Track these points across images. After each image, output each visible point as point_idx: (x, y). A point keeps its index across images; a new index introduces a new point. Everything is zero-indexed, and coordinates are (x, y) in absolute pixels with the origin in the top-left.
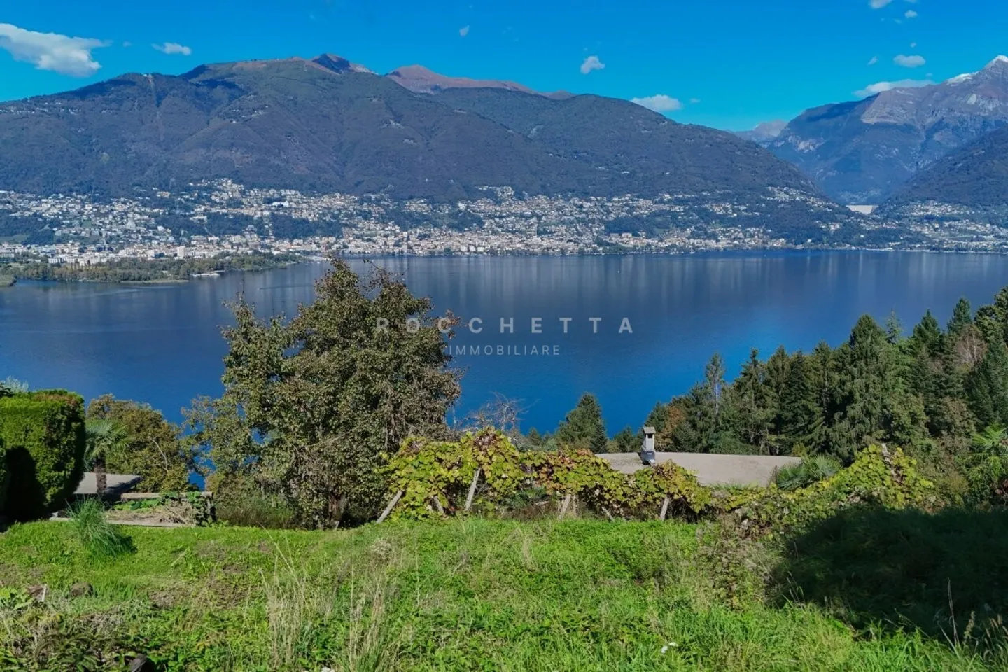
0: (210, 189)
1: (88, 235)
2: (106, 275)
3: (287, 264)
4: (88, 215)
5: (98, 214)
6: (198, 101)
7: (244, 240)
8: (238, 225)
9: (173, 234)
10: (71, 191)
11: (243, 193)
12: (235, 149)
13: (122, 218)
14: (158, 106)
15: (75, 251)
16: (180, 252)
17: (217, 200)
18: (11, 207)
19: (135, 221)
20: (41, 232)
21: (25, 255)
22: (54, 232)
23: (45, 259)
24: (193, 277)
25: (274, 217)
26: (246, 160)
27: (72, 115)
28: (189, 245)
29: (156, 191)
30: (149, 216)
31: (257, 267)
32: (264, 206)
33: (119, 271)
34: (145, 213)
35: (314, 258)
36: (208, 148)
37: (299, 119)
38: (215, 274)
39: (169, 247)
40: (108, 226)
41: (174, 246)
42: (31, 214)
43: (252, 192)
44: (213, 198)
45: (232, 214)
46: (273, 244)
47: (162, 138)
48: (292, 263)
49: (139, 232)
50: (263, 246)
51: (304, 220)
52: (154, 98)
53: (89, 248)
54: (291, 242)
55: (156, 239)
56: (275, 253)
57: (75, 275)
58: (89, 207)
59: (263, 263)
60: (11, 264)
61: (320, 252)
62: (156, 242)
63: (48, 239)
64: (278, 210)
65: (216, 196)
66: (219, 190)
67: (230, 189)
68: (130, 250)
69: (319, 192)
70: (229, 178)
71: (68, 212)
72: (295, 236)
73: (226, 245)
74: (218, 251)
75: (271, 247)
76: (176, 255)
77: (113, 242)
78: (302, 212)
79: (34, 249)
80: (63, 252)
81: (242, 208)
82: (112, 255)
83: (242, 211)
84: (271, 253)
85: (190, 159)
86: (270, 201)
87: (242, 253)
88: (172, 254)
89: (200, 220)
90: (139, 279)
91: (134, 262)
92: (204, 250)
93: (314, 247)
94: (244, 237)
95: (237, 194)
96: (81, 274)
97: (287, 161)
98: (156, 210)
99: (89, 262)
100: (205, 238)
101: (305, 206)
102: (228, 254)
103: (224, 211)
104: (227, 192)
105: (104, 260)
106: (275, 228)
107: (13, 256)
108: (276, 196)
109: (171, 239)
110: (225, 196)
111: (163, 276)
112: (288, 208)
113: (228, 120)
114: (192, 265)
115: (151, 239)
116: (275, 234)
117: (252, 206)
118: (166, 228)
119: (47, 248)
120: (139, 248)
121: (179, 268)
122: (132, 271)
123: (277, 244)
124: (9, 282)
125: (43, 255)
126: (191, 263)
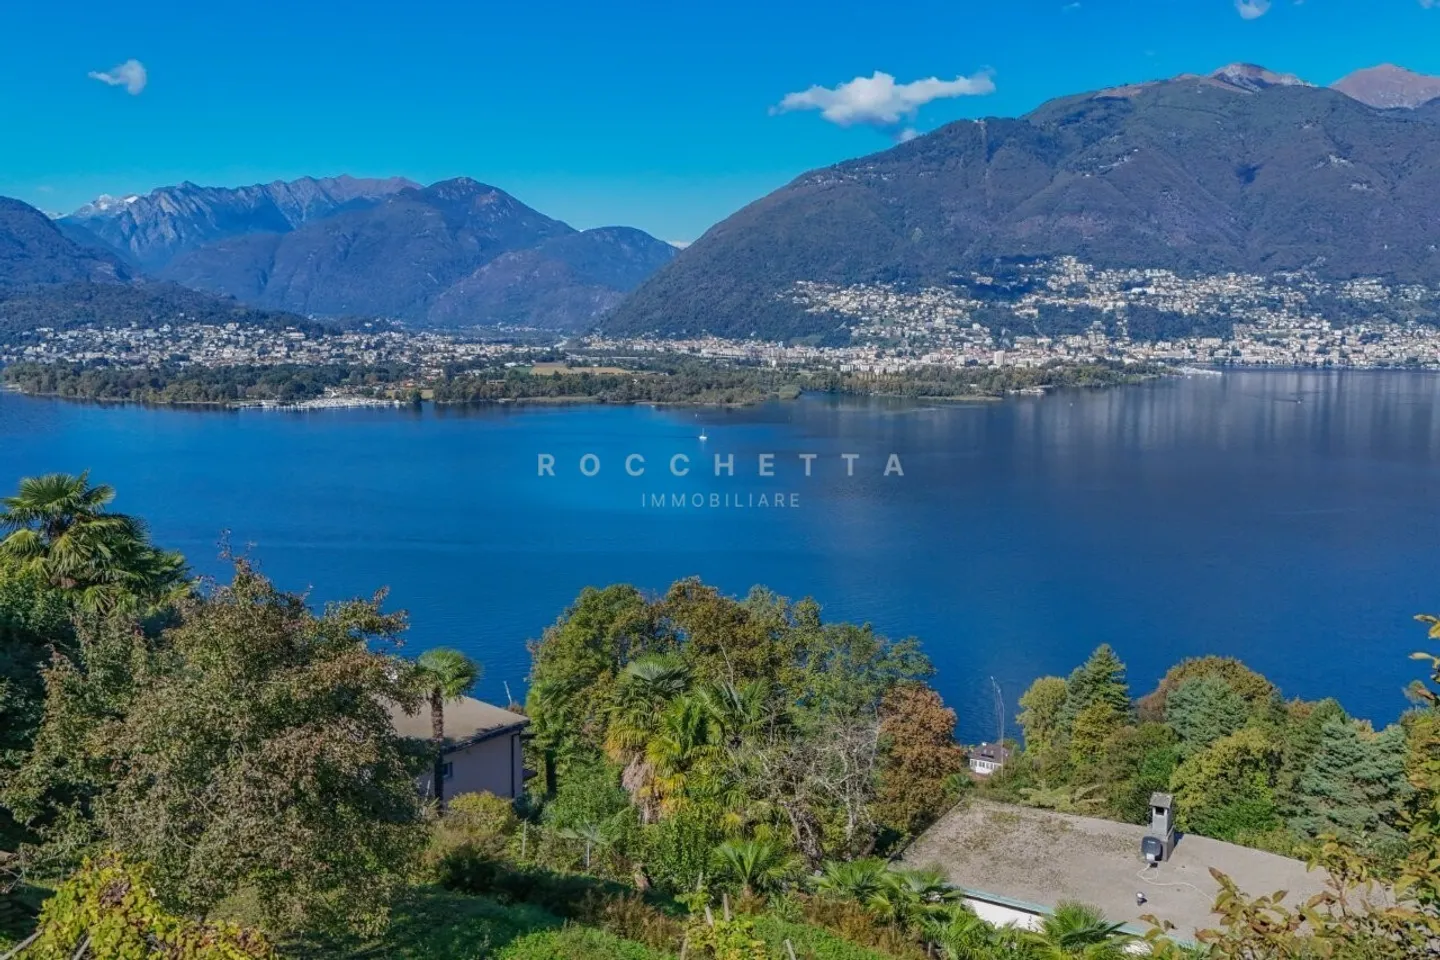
0: (1046, 272)
1: (888, 336)
2: (901, 387)
3: (1143, 377)
4: (892, 309)
5: (903, 309)
6: (1040, 150)
7: (1086, 343)
8: (1079, 321)
9: (991, 334)
10: (874, 279)
11: (1091, 275)
12: (1084, 213)
13: (930, 314)
14: (988, 161)
15: (872, 356)
16: (998, 358)
17: (1054, 287)
18: (807, 300)
19: (945, 317)
20: (835, 330)
21: (817, 360)
22: (851, 331)
23: (837, 366)
24: (1009, 394)
25: (1132, 310)
26: (1099, 229)
27: (885, 182)
28: (1009, 349)
29: (976, 277)
30: (964, 311)
31: (1097, 381)
32: (1118, 294)
33: (917, 383)
34: (960, 307)
35: (1185, 370)
36: (1049, 215)
37: (1183, 166)
38: (1039, 391)
39: (985, 352)
40: (913, 324)
41: (991, 350)
42: (828, 309)
43: (1104, 274)
44: (1049, 283)
45: (1072, 306)
46: (1126, 349)
47: (989, 203)
48: (1151, 376)
49: (948, 331)
50: (1111, 352)
51: (1175, 314)
52: (984, 151)
53: (887, 352)
54: (1153, 346)
55: (968, 341)
56: (1127, 361)
57: (866, 385)
58: (892, 299)
59: (1107, 376)
60: (801, 371)
61: (1195, 360)
62: (969, 345)
63: (842, 340)
64: (1138, 300)
65: (1053, 281)
66: (1058, 273)
67: (1073, 269)
68: (936, 356)
69: (1203, 271)
70: (1074, 255)
71: (869, 306)
72: (1161, 337)
73: (1060, 348)
74: (1048, 359)
75: (1124, 352)
76: (991, 363)
77: (917, 344)
78: (1173, 301)
79: (828, 352)
80: (858, 357)
81: (1088, 298)
82: (914, 362)
83: (1087, 302)
84: (1121, 362)
85: (1023, 230)
86: (1127, 286)
87: (1081, 361)
88: (986, 361)
89: (1029, 315)
90: (940, 395)
91: (939, 373)
92: (1029, 356)
93: (1187, 351)
94: (1087, 338)
95: (1083, 278)
96: (874, 386)
97: (1159, 228)
98: (974, 302)
99: (885, 371)
100: (1033, 340)
101: (1179, 292)
102: (1061, 362)
103: (1062, 302)
104: (1069, 276)
105: (902, 369)
106: (1132, 324)
107: (803, 361)
108: (1139, 279)
109: (989, 341)
110: (1065, 281)
111: (970, 392)
112: (1154, 296)
113: (1079, 174)
114: (1009, 377)
115: (962, 341)
116: (1130, 334)
117: (1102, 294)
118: (983, 326)
119: (840, 352)
120: (948, 352)
121: (992, 381)
122: (933, 383)
123: (1132, 350)
124: (794, 393)
125: (835, 360)
126: (1009, 375)
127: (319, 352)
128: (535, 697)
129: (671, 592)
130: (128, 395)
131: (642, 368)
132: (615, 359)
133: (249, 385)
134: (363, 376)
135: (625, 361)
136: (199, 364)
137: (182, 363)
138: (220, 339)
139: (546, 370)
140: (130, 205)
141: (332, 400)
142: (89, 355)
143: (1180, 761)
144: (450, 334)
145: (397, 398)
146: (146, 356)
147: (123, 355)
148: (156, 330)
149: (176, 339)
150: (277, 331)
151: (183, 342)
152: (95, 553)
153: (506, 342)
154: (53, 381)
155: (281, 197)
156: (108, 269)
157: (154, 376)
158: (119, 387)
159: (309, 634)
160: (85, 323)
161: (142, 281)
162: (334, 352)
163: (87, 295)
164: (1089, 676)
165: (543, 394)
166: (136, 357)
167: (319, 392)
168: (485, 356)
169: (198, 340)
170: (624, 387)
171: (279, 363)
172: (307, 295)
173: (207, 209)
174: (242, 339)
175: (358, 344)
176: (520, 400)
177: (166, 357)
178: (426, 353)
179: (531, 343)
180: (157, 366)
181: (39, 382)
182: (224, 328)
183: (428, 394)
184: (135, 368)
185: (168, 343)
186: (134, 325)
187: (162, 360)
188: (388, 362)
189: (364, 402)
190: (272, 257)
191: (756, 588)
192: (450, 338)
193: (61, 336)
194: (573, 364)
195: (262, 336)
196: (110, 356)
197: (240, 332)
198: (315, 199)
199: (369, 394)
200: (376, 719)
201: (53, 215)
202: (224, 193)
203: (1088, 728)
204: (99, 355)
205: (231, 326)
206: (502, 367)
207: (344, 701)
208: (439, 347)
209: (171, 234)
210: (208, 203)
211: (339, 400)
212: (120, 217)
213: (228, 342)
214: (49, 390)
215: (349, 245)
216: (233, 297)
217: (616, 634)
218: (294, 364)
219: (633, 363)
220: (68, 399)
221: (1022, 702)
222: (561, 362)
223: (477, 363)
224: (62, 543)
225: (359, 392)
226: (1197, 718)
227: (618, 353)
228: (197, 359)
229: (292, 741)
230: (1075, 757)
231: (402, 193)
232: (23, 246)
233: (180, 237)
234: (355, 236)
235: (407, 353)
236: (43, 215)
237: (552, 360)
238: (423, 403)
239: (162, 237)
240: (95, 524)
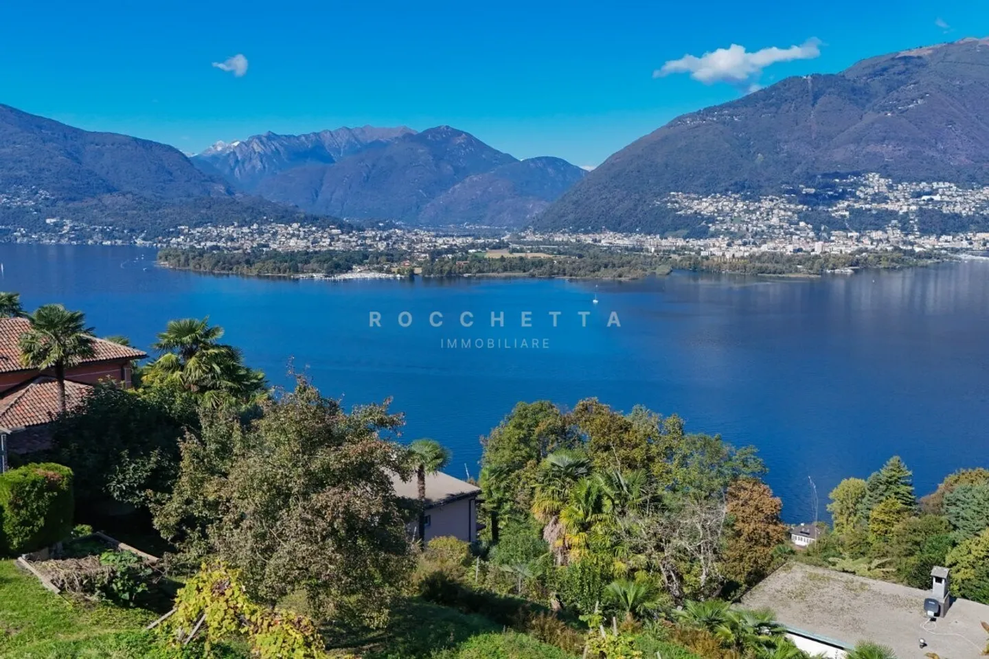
0: (855, 185)
1: (736, 231)
2: (745, 267)
3: (929, 261)
4: (739, 212)
5: (747, 211)
6: (853, 97)
7: (885, 236)
8: (881, 220)
9: (813, 230)
10: (727, 190)
11: (890, 187)
12: (886, 142)
13: (768, 215)
14: (813, 105)
15: (724, 245)
16: (818, 247)
17: (862, 195)
18: (677, 206)
19: (779, 217)
20: (698, 227)
21: (684, 248)
22: (709, 227)
23: (698, 252)
24: (826, 273)
25: (921, 212)
26: (897, 153)
27: (736, 122)
28: (827, 240)
29: (803, 188)
30: (794, 213)
31: (894, 264)
32: (911, 201)
33: (758, 264)
34: (790, 210)
35: (962, 256)
36: (858, 143)
37: (964, 105)
38: (849, 271)
39: (808, 242)
40: (755, 222)
41: (813, 241)
42: (693, 211)
43: (900, 186)
44: (858, 193)
45: (876, 209)
46: (917, 241)
47: (814, 136)
48: (936, 260)
49: (781, 227)
50: (905, 243)
51: (956, 215)
52: (811, 98)
53: (736, 242)
54: (938, 238)
55: (797, 235)
56: (917, 249)
57: (719, 266)
58: (740, 205)
59: (902, 260)
60: (672, 255)
61: (971, 249)
62: (797, 237)
63: (703, 234)
64: (927, 204)
65: (861, 191)
66: (865, 186)
67: (877, 182)
68: (771, 245)
69: (979, 183)
70: (877, 172)
71: (722, 210)
72: (944, 232)
73: (866, 241)
74: (856, 248)
75: (915, 243)
76: (813, 250)
77: (758, 237)
78: (955, 206)
79: (693, 243)
80: (714, 246)
81: (887, 203)
82: (755, 249)
83: (887, 206)
84: (912, 250)
85: (839, 155)
86: (919, 195)
87: (881, 249)
88: (809, 249)
89: (842, 216)
90: (775, 273)
91: (774, 257)
92: (841, 245)
93: (965, 244)
94: (886, 233)
95: (884, 189)
96: (725, 266)
97: (945, 152)
98: (800, 207)
99: (733, 255)
100: (844, 234)
101: (959, 199)
102: (866, 250)
103: (868, 206)
104: (873, 187)
105: (746, 254)
106: (922, 223)
107: (674, 248)
108: (927, 190)
109: (812, 234)
110: (870, 191)
111: (797, 271)
112: (938, 202)
113: (882, 114)
114: (827, 260)
115: (792, 234)
116: (920, 230)
117: (898, 200)
118: (807, 223)
119: (701, 242)
120: (781, 242)
121: (813, 263)
122: (769, 265)
123: (920, 241)
124: (668, 271)
125: (697, 248)
126: (826, 258)
127: (350, 242)
128: (484, 475)
129: (578, 407)
130: (231, 269)
131: (560, 253)
132: (542, 247)
133: (306, 263)
134: (377, 258)
135: (548, 249)
136: (275, 250)
137: (265, 249)
138: (288, 234)
139: (496, 255)
140: (236, 147)
141: (357, 274)
142: (209, 244)
143: (954, 544)
144: (433, 231)
145: (399, 273)
146: (243, 244)
147: (229, 244)
148: (249, 228)
149: (261, 233)
150: (323, 229)
151: (265, 235)
152: (212, 370)
153: (470, 236)
154: (187, 260)
155: (327, 141)
156: (221, 188)
157: (247, 257)
158: (226, 263)
159: (342, 426)
160: (206, 223)
161: (241, 196)
162: (359, 242)
163: (208, 206)
164: (884, 479)
165: (493, 271)
166: (237, 245)
167: (349, 269)
168: (455, 245)
169: (275, 234)
170: (547, 266)
171: (325, 249)
172: (343, 205)
173: (281, 149)
174: (302, 233)
175: (374, 237)
176: (478, 275)
177: (255, 245)
178: (417, 243)
179: (486, 237)
180: (249, 251)
181: (179, 261)
182: (291, 226)
183: (418, 271)
184: (236, 252)
185: (256, 236)
186: (236, 224)
187: (252, 247)
188: (393, 249)
189: (377, 275)
190: (321, 180)
191: (636, 407)
192: (433, 233)
193: (192, 231)
194: (514, 251)
195: (314, 232)
196: (221, 244)
197: (301, 229)
198: (348, 141)
199: (380, 270)
200: (384, 483)
201: (189, 154)
202: (292, 139)
203: (882, 517)
204: (214, 243)
205: (295, 225)
206: (467, 252)
207: (363, 471)
208: (426, 240)
209: (259, 166)
210: (282, 145)
211: (362, 274)
212: (229, 155)
213: (293, 235)
214: (184, 266)
215: (370, 172)
216: (297, 206)
217: (540, 435)
218: (334, 250)
219: (554, 250)
220: (195, 272)
221: (831, 496)
222: (505, 250)
223: (451, 250)
224: (192, 362)
225: (375, 269)
226: (968, 514)
227: (543, 243)
228: (273, 246)
229: (329, 496)
230: (871, 538)
231: (404, 137)
232: (171, 174)
233: (264, 167)
234: (374, 165)
235: (406, 243)
236: (183, 155)
237: (500, 248)
238: (415, 277)
239: (254, 167)
240: (211, 351)
